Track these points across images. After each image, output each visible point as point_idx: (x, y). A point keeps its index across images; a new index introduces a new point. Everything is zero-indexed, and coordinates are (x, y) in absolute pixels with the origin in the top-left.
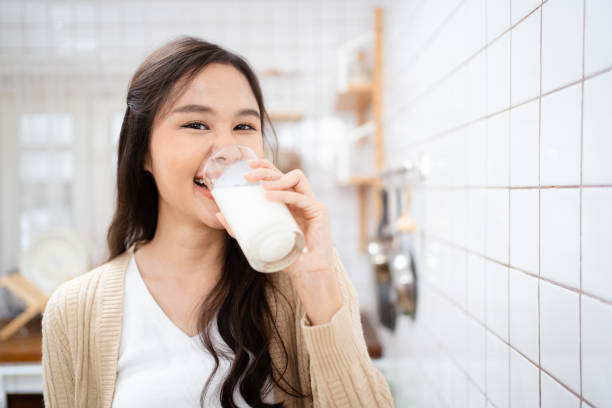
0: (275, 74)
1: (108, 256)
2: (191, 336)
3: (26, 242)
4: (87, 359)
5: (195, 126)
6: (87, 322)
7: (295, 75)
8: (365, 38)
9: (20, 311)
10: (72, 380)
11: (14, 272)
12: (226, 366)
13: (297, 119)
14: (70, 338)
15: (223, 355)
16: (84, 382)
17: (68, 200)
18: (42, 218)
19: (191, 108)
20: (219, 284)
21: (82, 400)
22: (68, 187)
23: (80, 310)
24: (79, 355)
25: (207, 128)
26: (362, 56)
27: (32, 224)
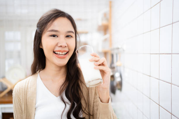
0: (80, 20)
1: (31, 74)
2: (57, 97)
3: (7, 69)
4: (26, 104)
5: (54, 36)
6: (26, 93)
7: (86, 20)
8: (106, 10)
9: (6, 89)
10: (22, 111)
11: (4, 77)
12: (68, 107)
13: (86, 33)
14: (21, 99)
15: (67, 103)
16: (25, 111)
17: (19, 56)
18: (12, 62)
19: (52, 31)
20: (65, 82)
21: (25, 117)
22: (19, 52)
23: (24, 91)
24: (24, 104)
25: (57, 37)
26: (105, 15)
27: (9, 63)
